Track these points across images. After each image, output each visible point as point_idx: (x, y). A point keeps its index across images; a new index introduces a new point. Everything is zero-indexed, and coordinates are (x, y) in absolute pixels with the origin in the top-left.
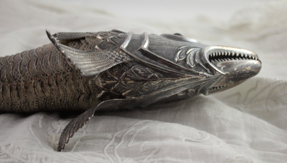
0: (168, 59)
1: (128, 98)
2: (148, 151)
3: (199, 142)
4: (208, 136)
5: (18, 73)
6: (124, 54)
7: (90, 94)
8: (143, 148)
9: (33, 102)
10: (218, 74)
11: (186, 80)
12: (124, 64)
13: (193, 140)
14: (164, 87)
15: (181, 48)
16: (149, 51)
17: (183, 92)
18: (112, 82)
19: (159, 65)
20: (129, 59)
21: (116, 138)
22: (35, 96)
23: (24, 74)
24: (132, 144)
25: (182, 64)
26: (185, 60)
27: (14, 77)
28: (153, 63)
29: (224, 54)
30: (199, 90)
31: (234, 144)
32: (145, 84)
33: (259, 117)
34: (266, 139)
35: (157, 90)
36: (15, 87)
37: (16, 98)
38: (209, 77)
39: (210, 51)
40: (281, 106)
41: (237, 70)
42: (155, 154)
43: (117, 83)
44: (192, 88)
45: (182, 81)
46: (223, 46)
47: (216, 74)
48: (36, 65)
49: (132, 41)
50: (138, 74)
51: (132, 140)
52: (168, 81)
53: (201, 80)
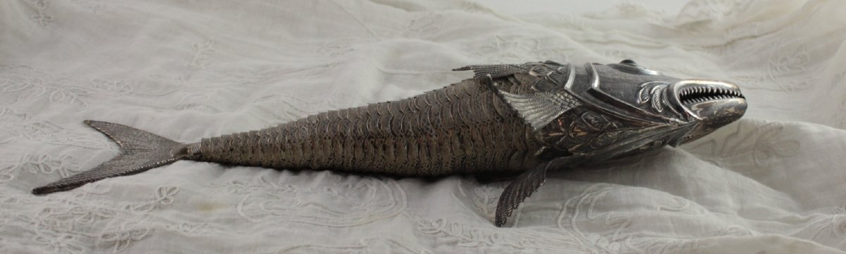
0: (628, 102)
1: (576, 154)
2: (617, 224)
3: (678, 211)
4: (688, 203)
5: (428, 124)
6: (571, 97)
7: (526, 151)
8: (610, 220)
9: (447, 163)
10: (694, 121)
11: (653, 130)
12: (572, 111)
13: (670, 208)
14: (624, 139)
15: (642, 86)
16: (600, 91)
17: (647, 145)
18: (557, 134)
19: (617, 111)
20: (577, 104)
21: (569, 208)
22: (451, 155)
23: (437, 126)
24: (593, 215)
25: (646, 109)
26: (650, 103)
27: (422, 130)
28: (608, 108)
29: (699, 90)
30: (668, 142)
31: (718, 212)
32: (600, 136)
33: (745, 175)
34: (759, 205)
35: (614, 143)
36: (424, 144)
37: (426, 158)
38: (683, 125)
39: (680, 88)
40: (774, 160)
41: (717, 113)
42: (626, 227)
43: (562, 136)
44: (659, 140)
45: (648, 131)
46: (696, 80)
47: (691, 120)
48: (452, 113)
49: (577, 77)
50: (590, 123)
51: (590, 211)
52: (630, 132)
53: (673, 129)
